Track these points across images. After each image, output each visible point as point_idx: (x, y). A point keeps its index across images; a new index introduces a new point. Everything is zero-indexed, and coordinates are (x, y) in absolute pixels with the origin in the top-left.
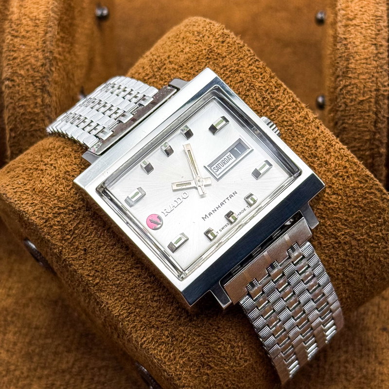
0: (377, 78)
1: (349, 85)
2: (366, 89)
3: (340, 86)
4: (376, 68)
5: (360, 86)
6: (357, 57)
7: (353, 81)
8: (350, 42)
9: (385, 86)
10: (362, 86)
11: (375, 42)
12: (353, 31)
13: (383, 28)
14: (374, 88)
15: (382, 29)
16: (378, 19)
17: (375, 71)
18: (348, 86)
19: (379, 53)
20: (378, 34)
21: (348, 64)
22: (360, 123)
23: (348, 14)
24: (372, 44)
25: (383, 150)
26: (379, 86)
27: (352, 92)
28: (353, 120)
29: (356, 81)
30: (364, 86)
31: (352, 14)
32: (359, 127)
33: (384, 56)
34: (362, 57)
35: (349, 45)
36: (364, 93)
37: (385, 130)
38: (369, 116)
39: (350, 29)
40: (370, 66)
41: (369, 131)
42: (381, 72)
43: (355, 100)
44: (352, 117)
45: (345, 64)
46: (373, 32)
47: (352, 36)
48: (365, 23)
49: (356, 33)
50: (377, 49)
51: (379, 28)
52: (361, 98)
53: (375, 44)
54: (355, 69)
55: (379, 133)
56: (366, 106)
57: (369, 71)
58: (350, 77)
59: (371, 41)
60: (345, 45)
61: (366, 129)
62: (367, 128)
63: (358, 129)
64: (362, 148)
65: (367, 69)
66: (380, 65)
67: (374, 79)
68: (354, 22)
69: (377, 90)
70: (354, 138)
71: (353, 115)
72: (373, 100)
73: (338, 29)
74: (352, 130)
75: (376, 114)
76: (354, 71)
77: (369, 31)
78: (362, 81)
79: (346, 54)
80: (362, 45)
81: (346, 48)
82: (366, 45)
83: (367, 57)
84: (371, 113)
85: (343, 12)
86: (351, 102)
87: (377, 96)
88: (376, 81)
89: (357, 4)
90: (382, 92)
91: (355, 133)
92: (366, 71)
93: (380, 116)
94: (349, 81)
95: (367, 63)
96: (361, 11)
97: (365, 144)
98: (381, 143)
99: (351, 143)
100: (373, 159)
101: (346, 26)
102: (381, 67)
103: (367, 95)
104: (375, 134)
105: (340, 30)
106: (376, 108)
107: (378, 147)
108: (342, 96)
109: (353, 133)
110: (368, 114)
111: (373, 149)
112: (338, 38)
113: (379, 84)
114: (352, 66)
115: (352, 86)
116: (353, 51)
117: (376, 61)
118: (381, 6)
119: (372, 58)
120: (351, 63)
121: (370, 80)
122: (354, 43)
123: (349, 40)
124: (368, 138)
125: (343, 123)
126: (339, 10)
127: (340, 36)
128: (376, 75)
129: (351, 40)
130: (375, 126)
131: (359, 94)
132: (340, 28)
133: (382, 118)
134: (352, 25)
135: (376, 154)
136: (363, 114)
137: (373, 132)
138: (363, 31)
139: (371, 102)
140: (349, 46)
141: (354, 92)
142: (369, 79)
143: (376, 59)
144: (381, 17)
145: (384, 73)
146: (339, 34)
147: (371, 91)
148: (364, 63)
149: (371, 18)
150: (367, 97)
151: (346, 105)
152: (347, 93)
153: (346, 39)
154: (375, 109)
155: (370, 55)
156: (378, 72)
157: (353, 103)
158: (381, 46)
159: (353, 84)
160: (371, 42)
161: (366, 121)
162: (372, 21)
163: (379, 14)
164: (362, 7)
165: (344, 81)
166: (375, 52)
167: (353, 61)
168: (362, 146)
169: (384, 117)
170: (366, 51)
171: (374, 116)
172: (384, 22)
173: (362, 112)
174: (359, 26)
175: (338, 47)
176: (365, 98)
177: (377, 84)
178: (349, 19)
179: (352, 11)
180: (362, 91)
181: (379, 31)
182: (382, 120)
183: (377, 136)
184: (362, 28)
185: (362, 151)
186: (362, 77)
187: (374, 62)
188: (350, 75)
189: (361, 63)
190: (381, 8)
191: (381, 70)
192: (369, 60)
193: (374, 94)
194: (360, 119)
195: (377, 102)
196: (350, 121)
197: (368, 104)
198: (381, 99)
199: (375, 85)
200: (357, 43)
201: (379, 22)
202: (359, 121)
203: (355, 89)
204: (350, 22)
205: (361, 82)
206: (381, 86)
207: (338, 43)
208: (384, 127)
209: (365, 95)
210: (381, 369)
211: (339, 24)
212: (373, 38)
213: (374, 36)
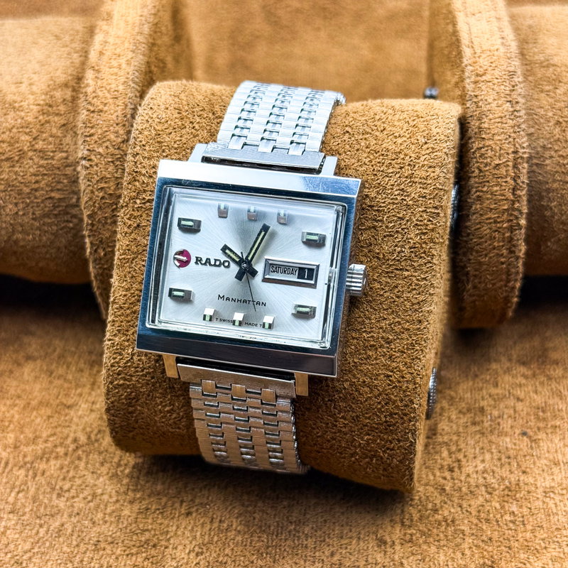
0: (514, 139)
1: (483, 148)
2: (502, 152)
3: (473, 148)
4: (513, 127)
5: (495, 148)
6: (491, 116)
7: (488, 143)
8: (482, 100)
9: (524, 148)
10: (498, 148)
11: (510, 99)
12: (483, 88)
13: (518, 83)
14: (512, 150)
15: (517, 85)
16: (512, 74)
17: (512, 130)
18: (481, 148)
19: (515, 111)
20: (513, 90)
21: (481, 123)
22: (496, 191)
23: (477, 69)
24: (508, 101)
25: (523, 222)
26: (517, 148)
27: (486, 155)
28: (488, 187)
29: (491, 142)
30: (500, 148)
31: (482, 70)
32: (495, 195)
33: (521, 115)
34: (496, 116)
35: (481, 102)
36: (500, 156)
37: (525, 198)
38: (506, 182)
39: (480, 86)
40: (506, 125)
41: (506, 200)
42: (519, 132)
43: (490, 164)
44: (487, 184)
45: (477, 124)
46: (507, 89)
47: (483, 93)
48: (497, 79)
49: (488, 89)
50: (512, 107)
51: (513, 84)
52: (497, 162)
53: (510, 101)
54: (489, 129)
55: (518, 201)
56: (503, 171)
57: (505, 131)
58: (484, 138)
59: (506, 97)
60: (475, 102)
61: (503, 198)
62: (504, 196)
63: (494, 198)
64: (499, 220)
65: (503, 129)
66: (518, 124)
67: (511, 140)
68: (484, 78)
69: (515, 152)
70: (489, 208)
71: (488, 182)
72: (510, 164)
73: (467, 86)
74: (488, 199)
75: (515, 181)
76: (488, 131)
77: (503, 87)
78: (498, 142)
79: (478, 112)
80: (496, 102)
81: (477, 107)
82: (500, 102)
83: (503, 115)
84: (508, 179)
85: (470, 68)
86: (485, 167)
87: (515, 159)
88: (514, 142)
89: (486, 59)
90: (521, 154)
91: (490, 203)
92: (502, 130)
93: (519, 181)
94: (483, 143)
95: (502, 123)
96: (491, 66)
97: (503, 215)
98: (521, 213)
99: (486, 214)
100: (512, 232)
101: (476, 82)
102: (519, 126)
103: (504, 158)
104: (513, 202)
105: (470, 87)
106: (515, 173)
107: (517, 218)
108: (475, 160)
109: (488, 202)
110: (505, 180)
111: (512, 220)
112: (468, 96)
113: (517, 145)
114: (486, 125)
115: (486, 149)
116: (485, 109)
117: (512, 120)
118: (513, 61)
119: (508, 117)
120: (484, 123)
121: (507, 142)
122: (486, 100)
123: (480, 98)
124: (506, 207)
125: (476, 191)
126: (466, 66)
127: (469, 93)
128: (512, 135)
129: (483, 96)
130: (513, 194)
131: (495, 158)
132: (469, 84)
133: (521, 184)
134: (483, 81)
135: (514, 226)
136: (499, 180)
137: (512, 200)
138: (495, 87)
139: (508, 165)
140: (480, 104)
141: (489, 155)
142: (506, 139)
143: (512, 117)
144: (515, 72)
145: (522, 133)
146: (468, 91)
147: (508, 154)
148: (499, 122)
149: (503, 73)
150: (504, 160)
151: (481, 171)
152: (480, 156)
153: (476, 96)
154: (513, 174)
155: (506, 113)
156: (515, 132)
157: (488, 168)
158: (517, 103)
159: (487, 146)
160: (506, 99)
161: (504, 188)
162: (504, 77)
163: (512, 69)
164: (492, 63)
165: (477, 143)
166: (511, 109)
167: (485, 120)
168: (498, 217)
169: (523, 182)
170: (500, 108)
171: (512, 182)
172: (518, 77)
173: (499, 178)
174: (490, 82)
175: (468, 105)
176: (501, 162)
177: (515, 145)
178: (478, 75)
179: (481, 67)
180: (497, 154)
181: (513, 86)
182: (521, 187)
183: (517, 205)
184: (494, 84)
185: (499, 222)
186: (497, 137)
187: (511, 121)
188: (483, 136)
189: (495, 122)
190: (513, 63)
191: (519, 130)
192: (504, 119)
193: (511, 156)
194: (496, 185)
195: (515, 166)
196: (485, 189)
197: (505, 169)
198: (520, 163)
199: (513, 147)
200: (490, 101)
201: (512, 78)
202: (495, 189)
203: (489, 151)
204: (479, 78)
205: (496, 144)
206: (519, 147)
207: (467, 101)
208: (524, 195)
209: (502, 158)
210: (526, 480)
211: (468, 81)
212: (507, 95)
213: (508, 92)
